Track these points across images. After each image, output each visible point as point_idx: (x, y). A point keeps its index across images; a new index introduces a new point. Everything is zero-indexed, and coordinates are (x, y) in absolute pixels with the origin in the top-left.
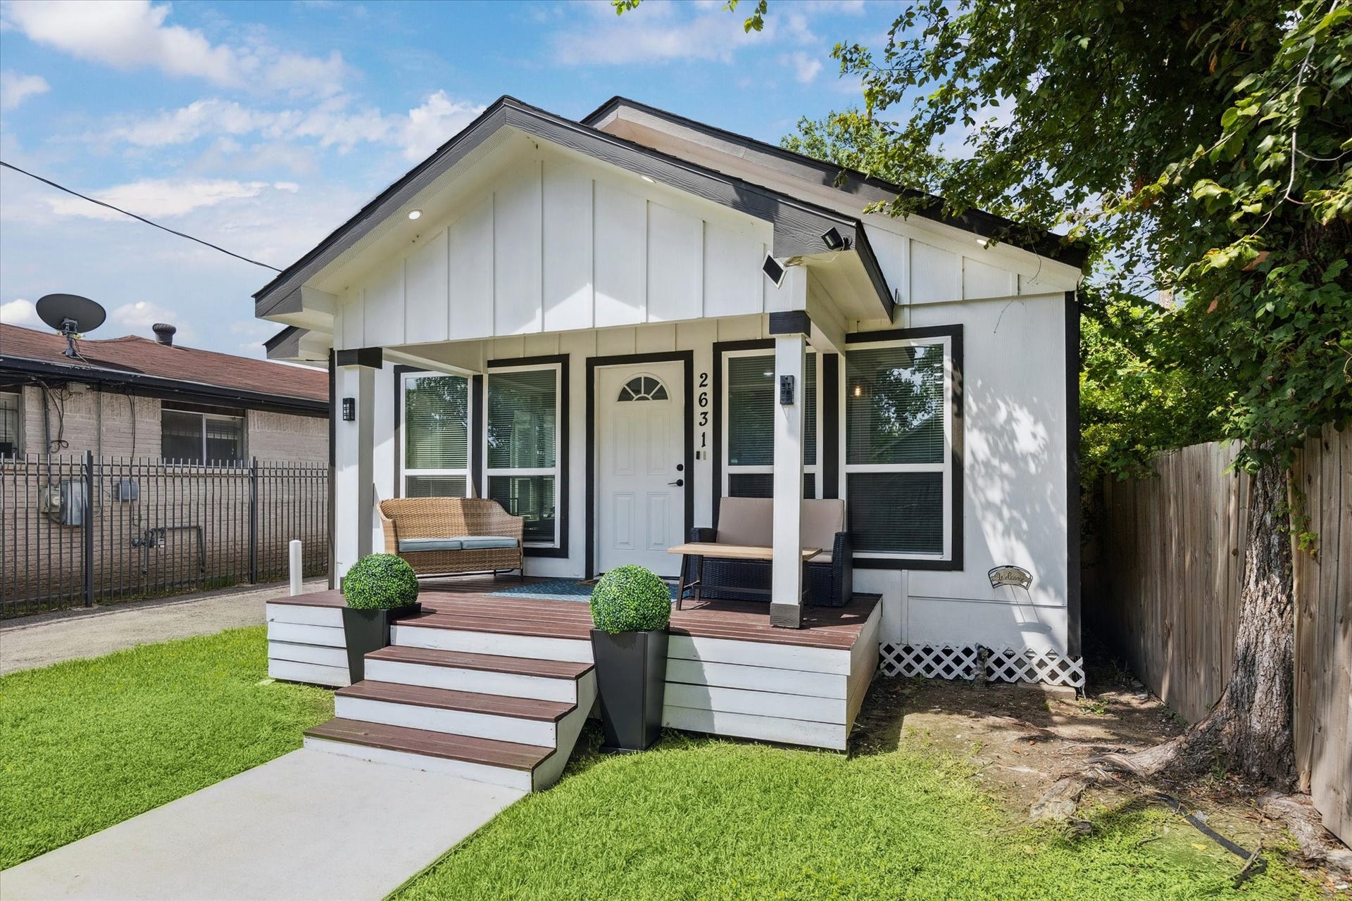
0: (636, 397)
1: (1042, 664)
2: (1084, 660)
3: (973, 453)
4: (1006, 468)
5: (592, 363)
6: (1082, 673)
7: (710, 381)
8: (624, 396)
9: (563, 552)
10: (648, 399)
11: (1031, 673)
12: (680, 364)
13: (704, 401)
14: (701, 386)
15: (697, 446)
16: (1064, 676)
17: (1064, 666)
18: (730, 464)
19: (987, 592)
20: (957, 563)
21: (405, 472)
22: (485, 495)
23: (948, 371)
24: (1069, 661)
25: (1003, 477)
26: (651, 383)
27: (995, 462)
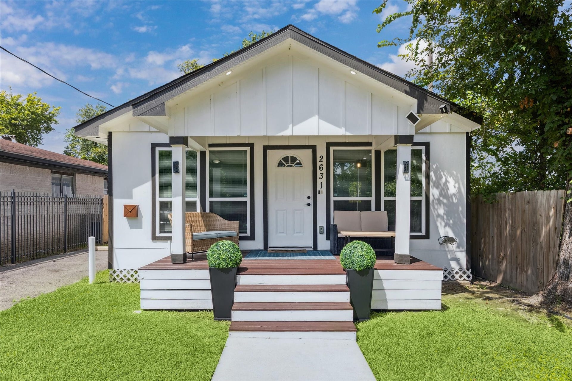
0: (286, 165)
1: (457, 273)
2: (472, 270)
3: (433, 195)
4: (445, 201)
5: (266, 148)
6: (471, 275)
7: (324, 159)
8: (280, 164)
9: (252, 237)
10: (292, 166)
11: (453, 277)
12: (310, 151)
13: (321, 169)
14: (320, 161)
15: (319, 188)
16: (465, 277)
17: (464, 273)
18: (334, 196)
19: (438, 247)
20: (427, 236)
21: (158, 199)
22: (208, 211)
23: (424, 160)
24: (466, 271)
25: (444, 204)
26: (294, 159)
27: (441, 199)
